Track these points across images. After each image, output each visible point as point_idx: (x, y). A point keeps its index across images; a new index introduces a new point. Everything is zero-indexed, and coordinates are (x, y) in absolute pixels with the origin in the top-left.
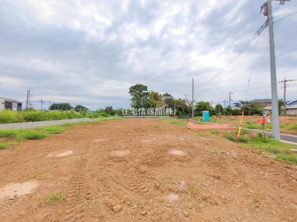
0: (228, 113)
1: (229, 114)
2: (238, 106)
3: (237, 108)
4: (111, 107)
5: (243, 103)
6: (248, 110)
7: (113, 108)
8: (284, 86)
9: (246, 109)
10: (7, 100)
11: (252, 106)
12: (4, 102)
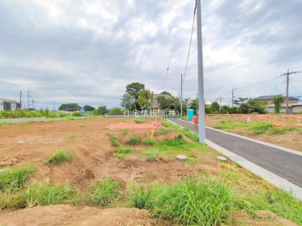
0: (225, 111)
1: (226, 113)
2: (237, 104)
3: (235, 105)
4: (105, 107)
5: (242, 100)
6: (248, 108)
7: (106, 107)
8: (286, 79)
9: (245, 106)
10: (5, 101)
11: (253, 104)
12: (3, 103)
